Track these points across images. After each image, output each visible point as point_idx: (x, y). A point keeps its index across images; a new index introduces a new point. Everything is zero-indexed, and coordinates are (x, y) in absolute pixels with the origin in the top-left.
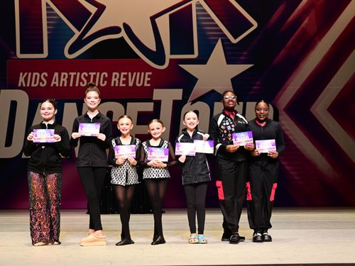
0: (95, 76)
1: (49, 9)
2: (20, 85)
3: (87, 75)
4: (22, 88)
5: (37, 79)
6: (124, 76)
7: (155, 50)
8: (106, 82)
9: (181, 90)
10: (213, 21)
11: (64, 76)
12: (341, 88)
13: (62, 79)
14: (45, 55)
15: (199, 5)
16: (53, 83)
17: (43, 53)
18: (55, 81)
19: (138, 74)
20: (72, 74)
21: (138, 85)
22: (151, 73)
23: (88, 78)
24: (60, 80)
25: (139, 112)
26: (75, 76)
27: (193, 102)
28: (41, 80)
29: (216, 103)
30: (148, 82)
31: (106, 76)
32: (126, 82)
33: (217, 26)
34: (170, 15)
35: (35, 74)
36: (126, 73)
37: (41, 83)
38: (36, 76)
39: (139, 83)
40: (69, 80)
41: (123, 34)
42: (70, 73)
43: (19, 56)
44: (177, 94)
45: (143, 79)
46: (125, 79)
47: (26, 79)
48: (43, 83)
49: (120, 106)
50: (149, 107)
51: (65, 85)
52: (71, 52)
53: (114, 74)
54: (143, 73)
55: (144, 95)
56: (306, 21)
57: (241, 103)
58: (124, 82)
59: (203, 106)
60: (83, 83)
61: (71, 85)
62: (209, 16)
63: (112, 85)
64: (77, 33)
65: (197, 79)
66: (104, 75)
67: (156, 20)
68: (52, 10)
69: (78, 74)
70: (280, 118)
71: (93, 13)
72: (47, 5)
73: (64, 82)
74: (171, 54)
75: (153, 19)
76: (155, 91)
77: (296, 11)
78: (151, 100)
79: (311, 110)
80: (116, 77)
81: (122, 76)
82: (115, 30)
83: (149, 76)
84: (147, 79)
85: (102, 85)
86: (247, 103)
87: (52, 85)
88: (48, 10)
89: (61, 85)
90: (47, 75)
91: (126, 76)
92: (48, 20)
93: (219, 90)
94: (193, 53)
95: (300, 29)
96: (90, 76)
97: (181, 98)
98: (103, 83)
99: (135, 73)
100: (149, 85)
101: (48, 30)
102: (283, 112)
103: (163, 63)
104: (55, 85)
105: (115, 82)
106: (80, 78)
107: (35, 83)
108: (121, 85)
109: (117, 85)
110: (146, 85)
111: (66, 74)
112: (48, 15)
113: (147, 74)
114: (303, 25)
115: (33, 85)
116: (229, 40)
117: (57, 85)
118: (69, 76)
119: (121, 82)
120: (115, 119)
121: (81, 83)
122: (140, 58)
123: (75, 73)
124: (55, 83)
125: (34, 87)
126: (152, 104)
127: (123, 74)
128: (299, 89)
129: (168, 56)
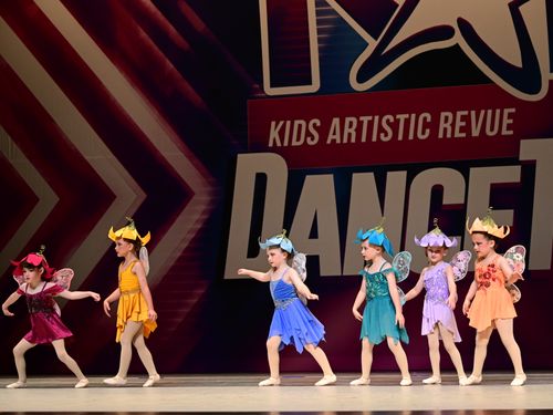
0: (407, 122)
2: (271, 145)
3: (392, 120)
4: (275, 149)
5: (303, 132)
6: (463, 118)
7: (519, 64)
8: (428, 131)
11: (351, 123)
13: (347, 130)
14: (315, 86)
16: (331, 137)
17: (311, 84)
18: (334, 134)
19: (490, 112)
20: (365, 119)
21: (488, 132)
22: (513, 110)
23: (394, 126)
24: (343, 131)
25: (492, 185)
26: (371, 124)
28: (308, 134)
30: (509, 127)
31: (429, 120)
32: (466, 129)
35: (297, 122)
36: (466, 113)
37: (309, 139)
38: (300, 126)
39: (492, 129)
40: (359, 130)
41: (458, 39)
42: (361, 118)
43: (269, 91)
45: (498, 123)
46: (464, 124)
47: (282, 133)
48: (312, 139)
49: (457, 175)
50: (511, 174)
51: (353, 140)
52: (361, 78)
53: (443, 115)
54: (498, 111)
55: (500, 151)
58: (462, 129)
60: (386, 135)
61: (364, 140)
63: (441, 136)
64: (373, 44)
66: (425, 119)
67: (520, 8)
69: (377, 118)
71: (401, 5)
73: (350, 135)
75: (514, 9)
76: (524, 144)
78: (514, 161)
80: (446, 121)
81: (458, 118)
82: (445, 32)
83: (510, 116)
84: (506, 121)
85: (420, 136)
87: (329, 142)
88: (318, 4)
89: (345, 141)
90: (318, 123)
92: (319, 22)
96: (397, 121)
98: (423, 133)
99: (483, 112)
100: (511, 132)
101: (320, 40)
103: (535, 89)
104: (333, 141)
105: (445, 130)
106: (382, 128)
107: (298, 139)
108: (458, 134)
109: (449, 135)
110: (505, 132)
111: (354, 120)
112: (318, 13)
113: (506, 111)
115: (294, 143)
117: (338, 141)
118: (360, 124)
119: (457, 129)
120: (446, 201)
121: (382, 135)
122: (492, 82)
123: (370, 118)
124: (334, 137)
125: (296, 147)
126: (518, 169)
127: (459, 114)
129: (547, 76)
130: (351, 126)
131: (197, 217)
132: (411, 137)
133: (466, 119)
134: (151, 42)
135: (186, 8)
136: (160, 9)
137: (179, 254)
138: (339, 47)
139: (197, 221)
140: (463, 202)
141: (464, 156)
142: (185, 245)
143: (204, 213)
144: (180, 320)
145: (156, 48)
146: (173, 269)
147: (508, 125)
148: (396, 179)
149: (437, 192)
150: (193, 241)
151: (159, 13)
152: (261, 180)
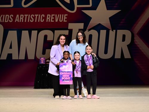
0: (38, 17)
3: (34, 16)
5: (8, 18)
6: (53, 17)
7: (69, 2)
8: (43, 20)
9: (83, 24)
13: (21, 18)
14: (12, 5)
17: (10, 4)
18: (17, 19)
19: (61, 15)
20: (26, 15)
22: (67, 15)
23: (34, 18)
26: (28, 17)
27: (89, 30)
28: (10, 19)
29: (101, 31)
30: (66, 20)
31: (44, 16)
32: (54, 20)
35: (6, 15)
36: (54, 15)
37: (10, 20)
38: (7, 17)
39: (61, 20)
40: (24, 18)
42: (25, 15)
44: (81, 26)
45: (63, 18)
46: (53, 18)
47: (2, 18)
49: (51, 32)
51: (22, 21)
52: (25, 4)
53: (48, 15)
54: (63, 15)
55: (63, 26)
57: (114, 31)
58: (53, 20)
59: (94, 33)
60: (32, 20)
61: (25, 21)
63: (47, 21)
65: (91, 18)
66: (43, 16)
69: (29, 15)
70: (135, 38)
73: (22, 20)
74: (78, 5)
76: (70, 24)
78: (67, 29)
80: (49, 17)
81: (52, 16)
84: (65, 18)
86: (118, 31)
87: (15, 21)
89: (20, 21)
90: (13, 16)
93: (103, 23)
94: (89, 4)
96: (35, 16)
97: (83, 28)
98: (42, 20)
99: (59, 15)
100: (66, 21)
102: (137, 35)
103: (73, 10)
104: (17, 21)
105: (48, 19)
106: (31, 18)
107: (7, 20)
108: (52, 21)
109: (49, 21)
110: (65, 21)
111: (23, 15)
113: (65, 15)
115: (6, 21)
117: (18, 21)
118: (25, 17)
120: (48, 39)
121: (31, 20)
122: (61, 7)
123: (27, 15)
124: (17, 20)
126: (68, 31)
128: (145, 23)
129: (76, 6)
130: (22, 17)
132: (39, 21)
133: (54, 17)
140: (53, 40)
141: (54, 27)
147: (66, 19)
148: (34, 33)
149: (46, 37)
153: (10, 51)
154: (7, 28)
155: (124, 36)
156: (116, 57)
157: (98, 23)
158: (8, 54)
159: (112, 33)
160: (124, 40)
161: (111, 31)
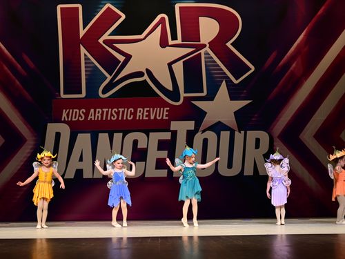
0: (123, 112)
1: (87, 59)
2: (63, 120)
3: (117, 111)
4: (65, 122)
5: (77, 115)
6: (147, 111)
7: (171, 89)
8: (132, 116)
9: (193, 122)
10: (218, 66)
11: (99, 112)
12: (324, 119)
13: (97, 115)
14: (83, 95)
15: (207, 53)
16: (90, 117)
17: (81, 93)
19: (158, 109)
20: (105, 110)
21: (158, 118)
22: (168, 109)
23: (118, 113)
24: (95, 115)
25: (159, 140)
26: (107, 112)
27: (203, 131)
28: (80, 115)
29: (223, 133)
30: (166, 116)
31: (133, 111)
32: (149, 116)
33: (221, 70)
34: (183, 62)
35: (75, 110)
36: (148, 109)
37: (80, 118)
38: (76, 112)
39: (159, 116)
41: (146, 77)
42: (103, 110)
43: (63, 96)
44: (190, 125)
45: (163, 114)
46: (147, 114)
47: (68, 115)
48: (82, 118)
49: (144, 135)
50: (167, 136)
51: (99, 119)
52: (104, 92)
53: (139, 109)
54: (162, 109)
55: (163, 126)
56: (294, 65)
57: (243, 132)
58: (147, 116)
59: (211, 136)
60: (114, 117)
61: (104, 119)
62: (215, 62)
63: (137, 118)
64: (109, 78)
65: (206, 113)
66: (131, 111)
67: (173, 66)
68: (89, 59)
69: (110, 110)
70: (275, 143)
71: (122, 61)
72: (85, 55)
73: (98, 117)
74: (185, 93)
75: (170, 65)
76: (173, 123)
77: (286, 57)
78: (168, 130)
79: (300, 137)
80: (140, 111)
81: (145, 111)
82: (140, 74)
83: (167, 111)
84: (165, 113)
85: (129, 118)
86: (248, 132)
87: (89, 119)
88: (85, 59)
89: (96, 119)
90: (84, 111)
91: (148, 111)
92: (86, 67)
93: (224, 121)
94: (203, 92)
95: (289, 71)
97: (193, 128)
98: (130, 117)
99: (156, 109)
100: (167, 118)
101: (86, 75)
102: (278, 140)
103: (178, 101)
104: (91, 119)
105: (139, 116)
106: (112, 114)
107: (75, 118)
108: (145, 118)
109: (141, 118)
110: (164, 118)
111: (100, 110)
112: (86, 63)
113: (166, 109)
114: (291, 68)
115: (73, 119)
116: (231, 81)
117: (93, 119)
118: (103, 112)
119: (145, 116)
120: (141, 145)
121: (112, 117)
122: (159, 96)
123: (107, 110)
125: (74, 121)
126: (170, 133)
127: (146, 109)
128: (290, 120)
129: (183, 95)
131: (28, 151)
132: (125, 118)
134: (9, 72)
135: (25, 57)
136: (14, 57)
137: (19, 167)
138: (94, 78)
139: (28, 153)
140: (146, 147)
141: (148, 127)
142: (22, 163)
143: (31, 149)
144: (18, 197)
145: (11, 74)
146: (16, 174)
148: (118, 136)
149: (135, 142)
150: (26, 161)
151: (13, 59)
152: (58, 135)
153: (80, 166)
154: (76, 129)
155: (258, 141)
156: (245, 174)
157: (217, 120)
158: (77, 170)
159: (239, 136)
160: (257, 146)
161: (237, 133)
